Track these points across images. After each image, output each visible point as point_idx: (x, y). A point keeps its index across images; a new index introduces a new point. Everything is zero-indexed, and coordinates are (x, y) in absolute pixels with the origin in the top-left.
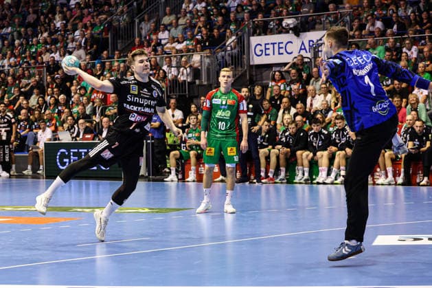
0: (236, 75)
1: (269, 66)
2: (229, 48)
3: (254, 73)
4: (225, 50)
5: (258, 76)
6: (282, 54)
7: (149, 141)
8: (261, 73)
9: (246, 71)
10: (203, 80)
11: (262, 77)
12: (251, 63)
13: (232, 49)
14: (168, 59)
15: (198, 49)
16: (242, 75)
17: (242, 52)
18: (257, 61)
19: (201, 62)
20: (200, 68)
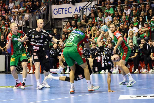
0: (45, 24)
1: (61, 19)
2: (42, 11)
3: (54, 22)
4: (40, 12)
5: (55, 24)
6: (67, 13)
7: (6, 55)
8: (57, 23)
9: (50, 22)
10: (30, 26)
11: (57, 24)
12: (52, 18)
13: (43, 11)
14: (14, 16)
15: (28, 12)
16: (48, 23)
17: (48, 12)
18: (55, 17)
19: (29, 17)
20: (28, 20)
